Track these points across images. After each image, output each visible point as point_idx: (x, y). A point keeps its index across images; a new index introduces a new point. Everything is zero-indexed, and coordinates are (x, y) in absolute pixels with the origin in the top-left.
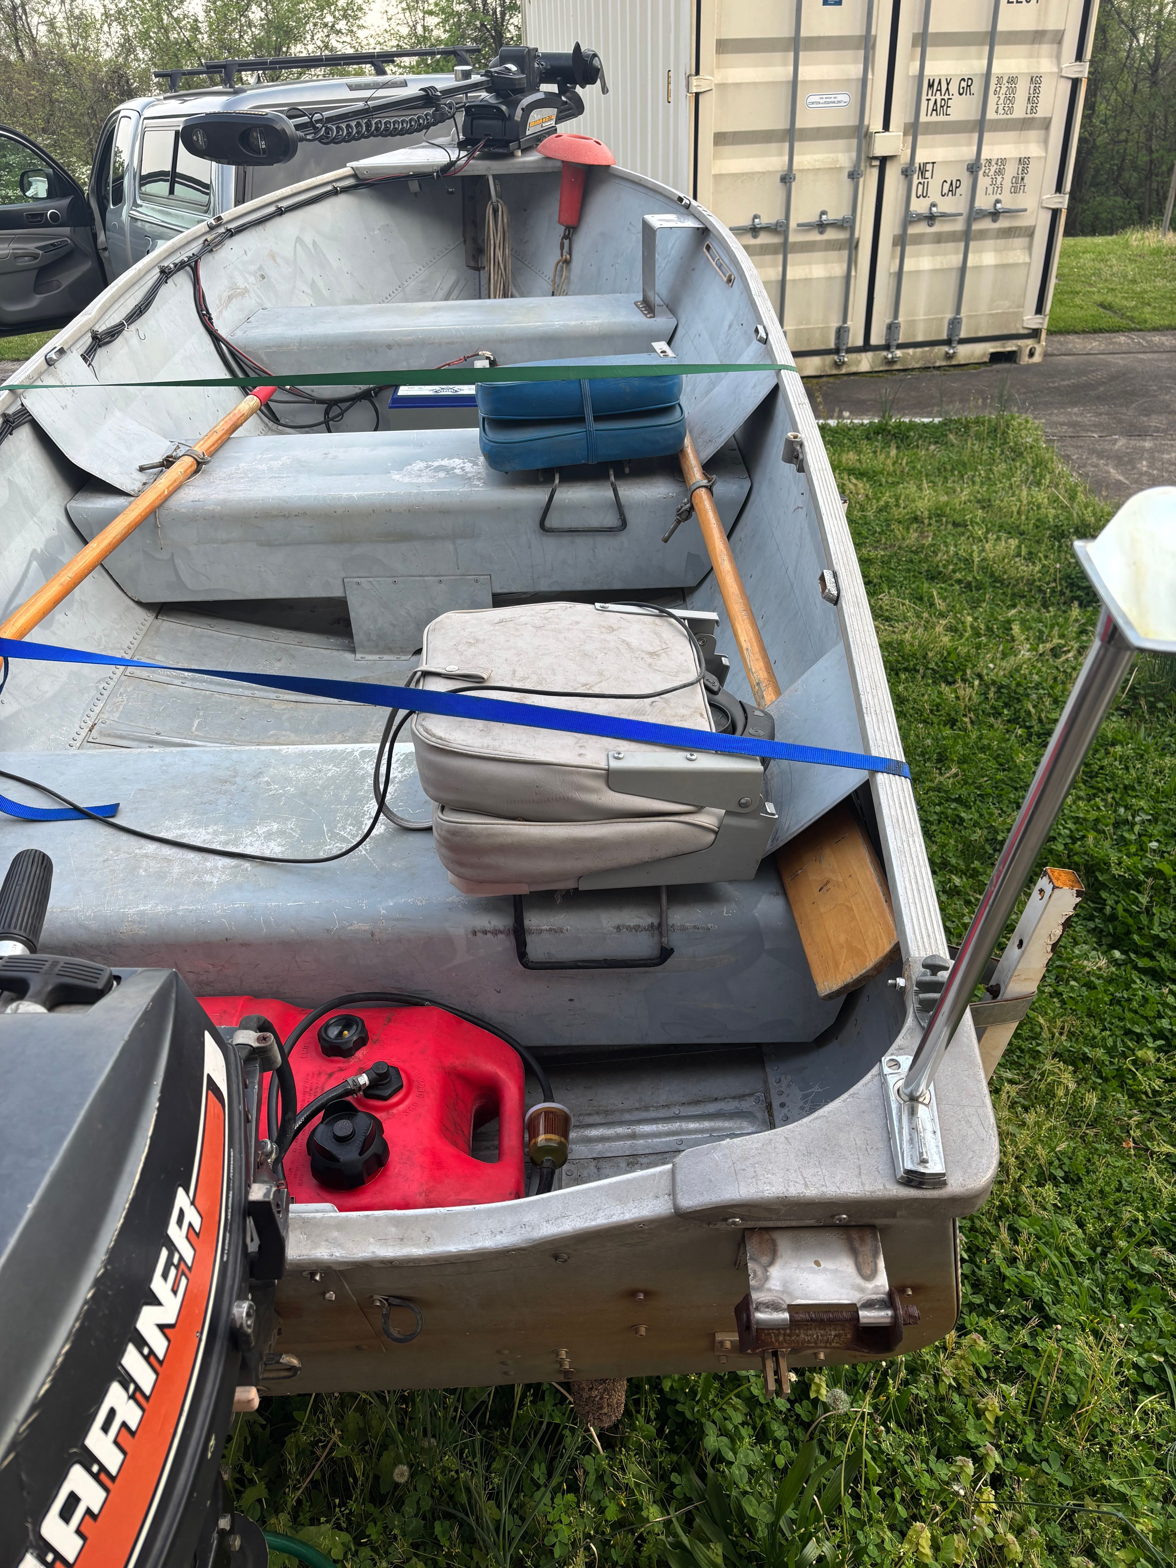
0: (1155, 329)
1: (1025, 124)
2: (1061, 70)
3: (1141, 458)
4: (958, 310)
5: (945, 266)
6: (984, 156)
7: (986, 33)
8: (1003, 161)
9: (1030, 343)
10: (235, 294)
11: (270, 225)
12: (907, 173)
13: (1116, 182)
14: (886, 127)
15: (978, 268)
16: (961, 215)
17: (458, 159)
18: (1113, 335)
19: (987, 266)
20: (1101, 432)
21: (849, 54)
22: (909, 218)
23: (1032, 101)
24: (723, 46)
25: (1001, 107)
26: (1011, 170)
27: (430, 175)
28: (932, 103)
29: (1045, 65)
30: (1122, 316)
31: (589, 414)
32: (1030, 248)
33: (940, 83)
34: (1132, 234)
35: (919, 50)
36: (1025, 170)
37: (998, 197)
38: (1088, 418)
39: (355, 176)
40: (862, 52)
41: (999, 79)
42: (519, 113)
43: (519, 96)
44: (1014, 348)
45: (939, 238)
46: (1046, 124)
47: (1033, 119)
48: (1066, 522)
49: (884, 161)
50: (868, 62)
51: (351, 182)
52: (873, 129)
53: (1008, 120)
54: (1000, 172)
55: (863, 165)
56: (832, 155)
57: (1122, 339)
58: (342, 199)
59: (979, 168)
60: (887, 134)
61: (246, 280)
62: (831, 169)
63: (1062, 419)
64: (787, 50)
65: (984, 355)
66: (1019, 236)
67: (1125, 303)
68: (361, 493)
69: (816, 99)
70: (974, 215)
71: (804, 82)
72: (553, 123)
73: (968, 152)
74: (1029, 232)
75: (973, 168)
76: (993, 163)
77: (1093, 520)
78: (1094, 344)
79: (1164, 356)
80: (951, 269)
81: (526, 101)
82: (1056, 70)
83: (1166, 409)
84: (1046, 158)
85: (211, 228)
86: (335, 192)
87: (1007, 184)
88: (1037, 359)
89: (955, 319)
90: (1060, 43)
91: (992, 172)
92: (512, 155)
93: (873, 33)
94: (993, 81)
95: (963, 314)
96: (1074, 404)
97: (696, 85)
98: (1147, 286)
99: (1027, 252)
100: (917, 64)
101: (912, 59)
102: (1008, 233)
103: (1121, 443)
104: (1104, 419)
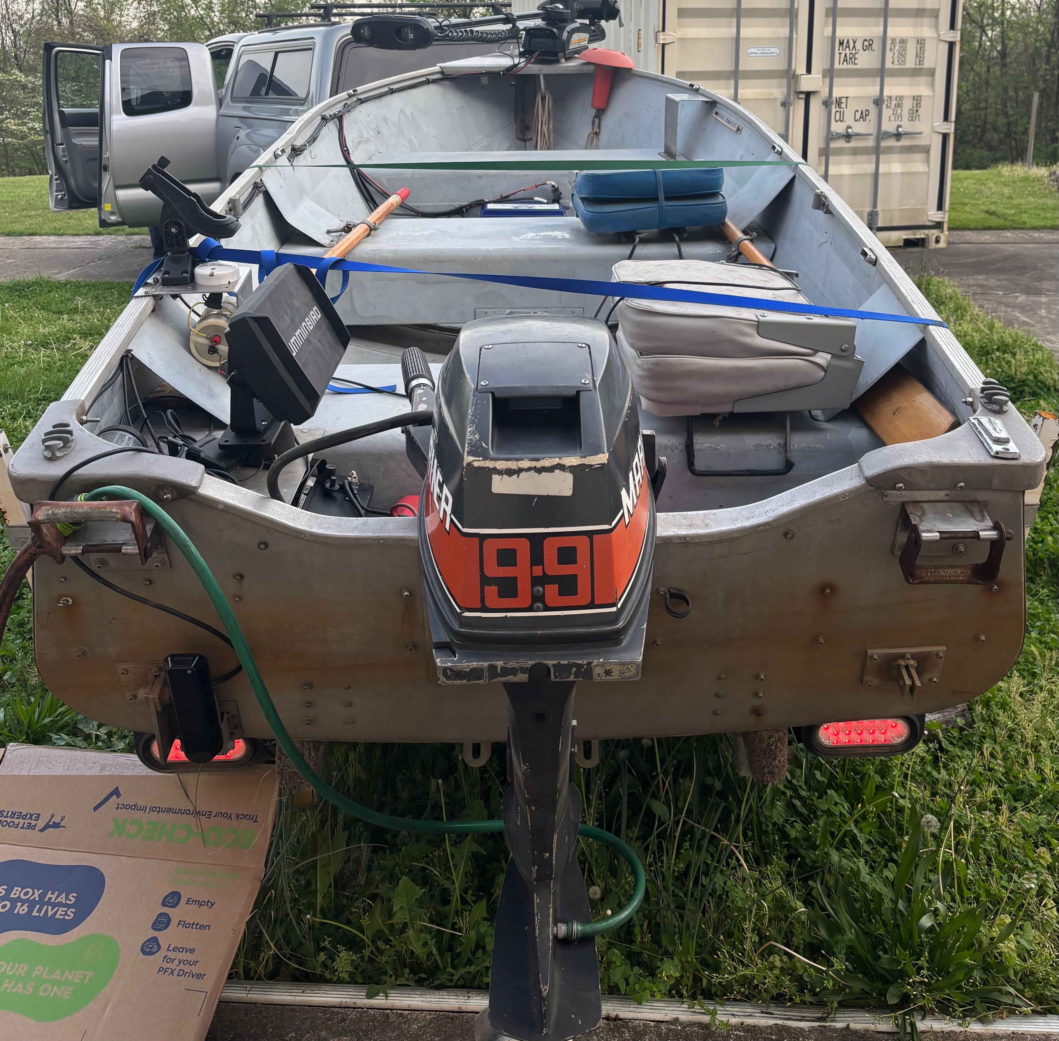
0: (1034, 228)
1: (915, 73)
2: (939, 36)
3: (1040, 308)
4: (875, 205)
5: (862, 172)
6: (886, 93)
7: (881, 9)
8: (901, 98)
9: (935, 232)
10: (362, 141)
11: (384, 100)
12: (827, 104)
13: (980, 140)
14: (809, 71)
15: (888, 175)
16: (871, 135)
17: (519, 63)
18: (1000, 232)
19: (895, 173)
20: (1005, 290)
21: (778, 20)
22: (830, 137)
23: (920, 56)
24: (682, 13)
25: (896, 60)
26: (907, 105)
27: (499, 73)
28: (843, 56)
29: (927, 32)
30: (1006, 219)
31: (661, 196)
32: (928, 161)
33: (848, 42)
34: (1003, 167)
35: (831, 20)
36: (918, 105)
37: (899, 123)
38: (992, 282)
39: (442, 72)
40: (788, 20)
41: (893, 40)
42: (565, 35)
43: (564, 24)
44: (923, 236)
45: (855, 152)
46: (932, 73)
47: (921, 69)
48: (989, 344)
49: (808, 95)
50: (793, 26)
51: (439, 76)
52: (798, 72)
53: (902, 69)
54: (899, 105)
55: (792, 97)
56: (768, 90)
57: (1008, 234)
58: (432, 87)
59: (883, 102)
60: (809, 76)
61: (369, 133)
62: (768, 99)
63: (971, 282)
64: (731, 16)
65: (899, 240)
66: (918, 152)
67: (1006, 211)
68: (494, 248)
69: (754, 50)
70: (881, 135)
71: (745, 39)
72: (586, 42)
73: (874, 91)
74: (926, 150)
75: (878, 102)
76: (893, 99)
77: (1010, 340)
78: (986, 237)
79: (1045, 246)
80: (866, 175)
81: (570, 27)
82: (935, 35)
83: (1053, 278)
84: (933, 97)
85: (350, 96)
86: (428, 82)
87: (905, 114)
88: (942, 245)
89: (873, 212)
90: (937, 17)
91: (893, 105)
92: (558, 61)
93: (796, 6)
94: (889, 42)
95: (879, 208)
96: (980, 273)
97: (662, 38)
98: (1022, 201)
99: (925, 164)
100: (830, 29)
101: (826, 24)
102: (910, 149)
103: (1022, 298)
104: (1005, 283)
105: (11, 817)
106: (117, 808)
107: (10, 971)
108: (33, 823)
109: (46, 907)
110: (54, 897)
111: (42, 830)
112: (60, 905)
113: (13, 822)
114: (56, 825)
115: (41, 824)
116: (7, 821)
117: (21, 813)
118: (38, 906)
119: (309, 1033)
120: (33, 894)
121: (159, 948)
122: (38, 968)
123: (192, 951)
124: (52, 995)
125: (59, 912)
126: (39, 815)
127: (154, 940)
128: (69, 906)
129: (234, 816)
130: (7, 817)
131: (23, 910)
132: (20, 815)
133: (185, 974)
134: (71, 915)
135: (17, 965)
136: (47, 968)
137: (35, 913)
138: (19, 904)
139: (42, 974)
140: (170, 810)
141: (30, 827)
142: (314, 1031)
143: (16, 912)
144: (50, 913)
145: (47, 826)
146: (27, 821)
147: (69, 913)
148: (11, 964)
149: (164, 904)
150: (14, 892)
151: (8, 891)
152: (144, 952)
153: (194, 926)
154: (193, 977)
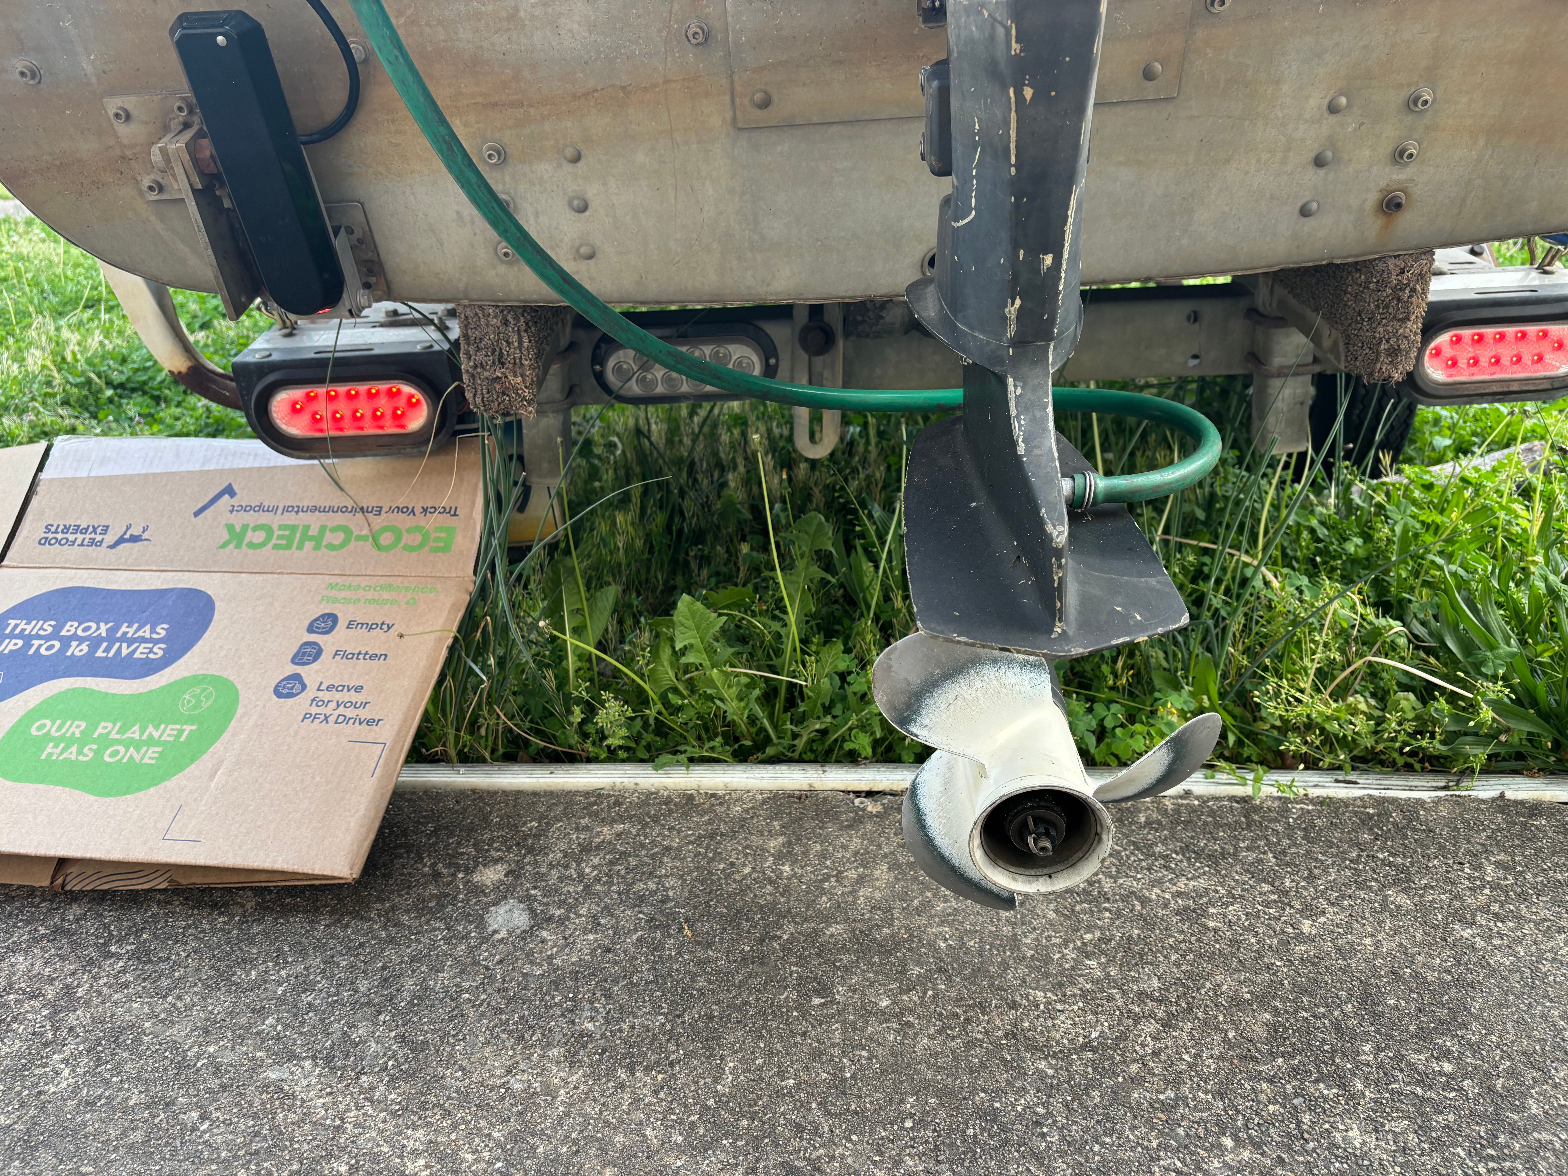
105: (62, 532)
106: (231, 512)
107: (58, 730)
108: (99, 538)
109: (117, 645)
110: (131, 631)
111: (111, 547)
112: (143, 640)
113: (67, 539)
114: (135, 539)
115: (110, 539)
116: (56, 539)
117: (79, 526)
118: (105, 645)
119: (559, 821)
120: (98, 628)
121: (304, 687)
122: (103, 724)
123: (358, 689)
124: (125, 760)
125: (140, 650)
126: (108, 527)
127: (297, 677)
128: (156, 642)
129: (418, 510)
130: (56, 532)
131: (81, 651)
132: (77, 529)
133: (347, 720)
134: (158, 651)
135: (69, 723)
136: (118, 725)
137: (100, 654)
138: (74, 644)
139: (109, 733)
140: (314, 509)
141: (92, 543)
142: (569, 819)
143: (69, 653)
144: (125, 652)
145: (121, 541)
146: (88, 536)
147: (155, 650)
148: (58, 722)
149: (311, 630)
150: (67, 627)
151: (57, 629)
152: (278, 693)
153: (361, 657)
154: (360, 723)
